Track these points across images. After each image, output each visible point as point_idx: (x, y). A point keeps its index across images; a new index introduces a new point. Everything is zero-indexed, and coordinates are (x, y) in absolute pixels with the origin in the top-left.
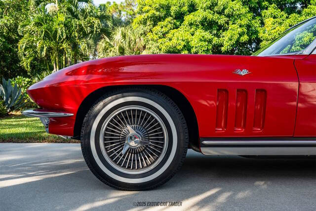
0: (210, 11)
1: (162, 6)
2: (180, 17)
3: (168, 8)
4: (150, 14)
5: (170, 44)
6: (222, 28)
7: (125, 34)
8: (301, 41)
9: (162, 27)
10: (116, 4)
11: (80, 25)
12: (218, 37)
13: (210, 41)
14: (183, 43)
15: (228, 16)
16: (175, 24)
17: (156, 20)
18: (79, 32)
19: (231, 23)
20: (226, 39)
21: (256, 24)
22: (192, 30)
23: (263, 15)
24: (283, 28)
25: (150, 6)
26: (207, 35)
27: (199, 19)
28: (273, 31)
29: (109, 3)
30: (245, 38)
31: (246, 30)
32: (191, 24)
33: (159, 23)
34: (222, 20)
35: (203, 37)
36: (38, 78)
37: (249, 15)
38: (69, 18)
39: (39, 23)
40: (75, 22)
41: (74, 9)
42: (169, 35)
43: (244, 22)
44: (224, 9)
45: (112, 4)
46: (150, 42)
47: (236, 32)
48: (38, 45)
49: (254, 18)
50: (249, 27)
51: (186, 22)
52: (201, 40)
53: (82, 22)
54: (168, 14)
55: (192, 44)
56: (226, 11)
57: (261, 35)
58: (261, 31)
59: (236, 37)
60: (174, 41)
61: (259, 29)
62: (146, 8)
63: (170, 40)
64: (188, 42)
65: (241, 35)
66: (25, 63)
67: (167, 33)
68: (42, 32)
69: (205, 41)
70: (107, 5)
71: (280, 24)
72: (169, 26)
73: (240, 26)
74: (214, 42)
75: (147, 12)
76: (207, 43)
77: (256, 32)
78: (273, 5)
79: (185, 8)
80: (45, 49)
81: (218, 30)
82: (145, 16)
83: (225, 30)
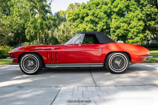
0: (92, 16)
1: (76, 14)
2: (83, 18)
3: (78, 14)
4: (72, 17)
5: (79, 29)
6: (97, 23)
7: (65, 25)
8: (123, 28)
9: (76, 23)
10: (63, 12)
11: (46, 23)
12: (96, 27)
13: (93, 28)
14: (83, 29)
15: (99, 18)
16: (81, 21)
17: (74, 20)
18: (46, 26)
19: (100, 21)
20: (98, 27)
21: (109, 21)
22: (87, 24)
23: (112, 18)
24: (118, 23)
25: (72, 14)
26: (92, 26)
27: (89, 19)
28: (114, 24)
29: (61, 11)
30: (105, 27)
31: (105, 24)
32: (87, 21)
33: (75, 21)
34: (97, 20)
35: (90, 27)
36: (32, 43)
37: (106, 18)
38: (42, 20)
39: (32, 23)
40: (44, 22)
41: (44, 17)
42: (79, 26)
43: (105, 21)
44: (97, 15)
45: (62, 11)
46: (72, 29)
47: (102, 25)
48: (32, 31)
49: (108, 19)
50: (106, 22)
51: (85, 21)
52: (90, 28)
53: (47, 22)
54: (78, 18)
55: (86, 30)
56: (98, 16)
57: (110, 26)
58: (111, 24)
59: (102, 27)
60: (80, 28)
61: (110, 23)
62: (71, 15)
63: (79, 28)
64: (85, 29)
65: (103, 26)
66: (28, 37)
67: (78, 25)
68: (33, 27)
69: (91, 28)
70: (60, 12)
71: (117, 21)
72: (79, 22)
73: (103, 22)
74: (94, 29)
75: (71, 16)
76: (92, 29)
77: (109, 25)
78: (115, 13)
79: (85, 15)
80: (33, 33)
81: (96, 24)
82: (70, 18)
83: (98, 24)
